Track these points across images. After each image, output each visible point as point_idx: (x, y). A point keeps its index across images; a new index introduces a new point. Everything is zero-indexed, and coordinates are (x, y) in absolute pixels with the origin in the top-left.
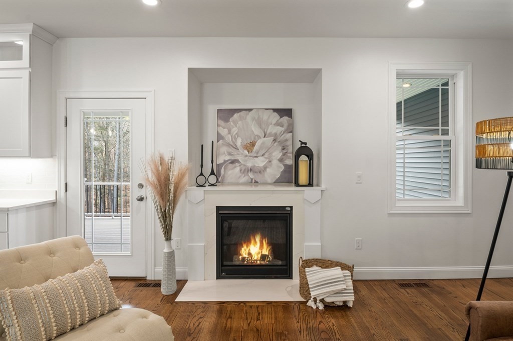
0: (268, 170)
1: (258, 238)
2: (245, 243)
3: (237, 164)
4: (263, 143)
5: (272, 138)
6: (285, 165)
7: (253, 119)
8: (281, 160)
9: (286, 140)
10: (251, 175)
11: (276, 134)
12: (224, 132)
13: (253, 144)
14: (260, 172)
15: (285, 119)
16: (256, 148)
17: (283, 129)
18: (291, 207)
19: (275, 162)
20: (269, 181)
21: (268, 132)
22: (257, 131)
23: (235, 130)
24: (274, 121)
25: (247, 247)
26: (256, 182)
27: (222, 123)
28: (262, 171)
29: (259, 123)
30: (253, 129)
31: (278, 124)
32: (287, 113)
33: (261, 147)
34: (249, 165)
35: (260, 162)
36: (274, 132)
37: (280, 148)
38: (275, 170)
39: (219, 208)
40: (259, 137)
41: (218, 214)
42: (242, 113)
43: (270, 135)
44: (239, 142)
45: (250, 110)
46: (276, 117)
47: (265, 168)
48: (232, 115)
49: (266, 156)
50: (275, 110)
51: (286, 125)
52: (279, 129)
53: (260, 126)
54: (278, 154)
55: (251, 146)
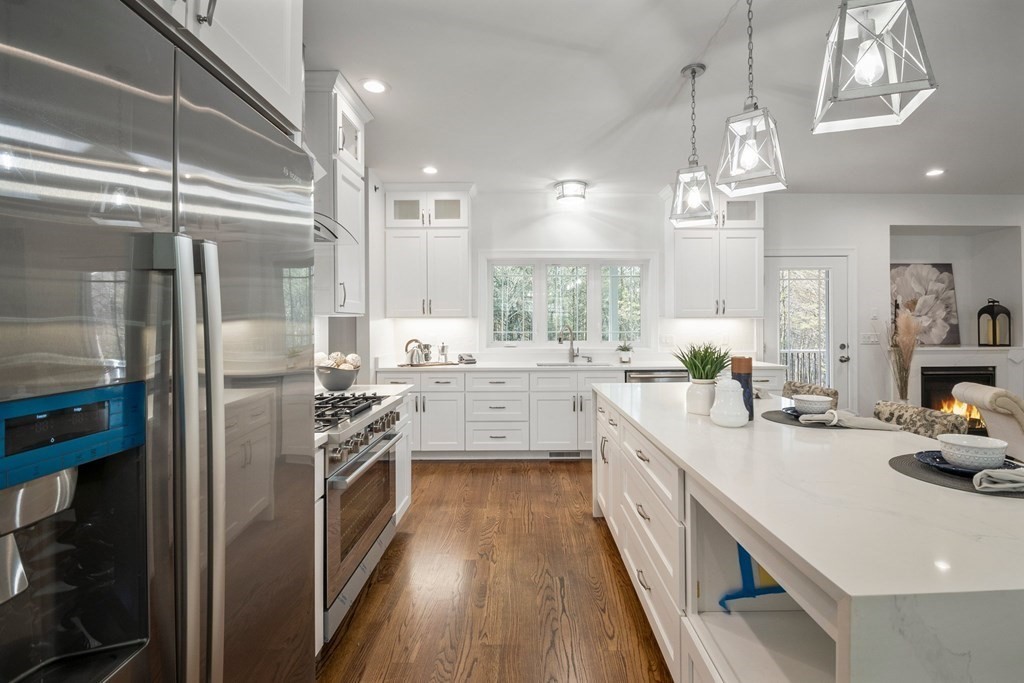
0: (933, 330)
4: (925, 301)
5: (934, 296)
6: (951, 325)
7: (912, 275)
8: (946, 319)
9: (949, 298)
11: (937, 291)
13: (915, 303)
14: (925, 332)
15: (945, 275)
16: (918, 306)
17: (943, 286)
18: (994, 368)
19: (940, 321)
20: (936, 342)
21: (930, 288)
22: (917, 289)
24: (934, 278)
26: (922, 343)
28: (927, 331)
29: (919, 280)
30: (913, 285)
31: (938, 280)
32: (946, 268)
33: (923, 306)
35: (925, 322)
36: (935, 288)
37: (944, 306)
38: (940, 332)
39: (922, 369)
40: (921, 295)
41: (922, 374)
43: (931, 292)
45: (908, 265)
46: (935, 273)
47: (930, 328)
49: (930, 315)
50: (934, 265)
51: (947, 281)
52: (940, 286)
53: (920, 283)
54: (942, 313)
55: (912, 304)
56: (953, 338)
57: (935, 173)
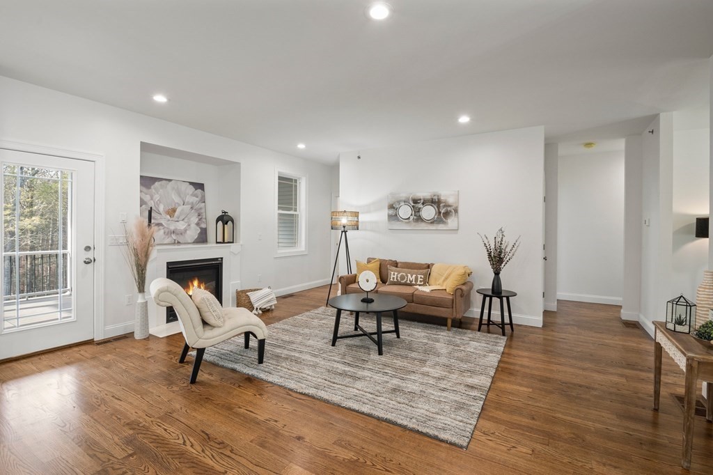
0: (188, 232)
3: (161, 227)
4: (182, 210)
5: (190, 206)
6: (201, 228)
7: (173, 189)
8: (198, 224)
9: (201, 209)
10: (174, 237)
11: (192, 203)
12: (147, 198)
13: (174, 210)
14: (181, 234)
15: (199, 191)
16: (177, 214)
17: (197, 199)
18: (222, 258)
19: (193, 226)
20: (190, 242)
21: (186, 201)
22: (177, 199)
23: (157, 197)
24: (191, 193)
26: (179, 243)
27: (144, 190)
28: (182, 233)
29: (179, 192)
30: (173, 197)
31: (193, 195)
32: (200, 186)
33: (181, 213)
34: (172, 228)
35: (181, 226)
36: (191, 201)
37: (197, 214)
38: (193, 233)
39: (168, 264)
40: (179, 205)
41: (168, 268)
42: (164, 182)
43: (188, 204)
44: (161, 208)
45: (170, 180)
46: (191, 189)
47: (186, 230)
48: (154, 183)
49: (186, 220)
50: (191, 183)
51: (200, 196)
52: (195, 199)
53: (179, 195)
54: (195, 219)
55: (172, 212)
56: (202, 238)
57: (160, 99)
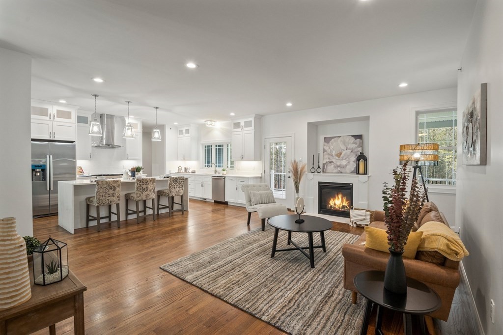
0: (348, 166)
1: (340, 196)
2: (332, 198)
3: (333, 163)
4: (346, 153)
5: (351, 150)
7: (341, 141)
8: (355, 161)
9: (358, 151)
10: (339, 169)
11: (352, 148)
12: (327, 148)
13: (340, 154)
14: (343, 167)
15: (358, 140)
16: (342, 156)
18: (353, 184)
19: (352, 162)
20: (348, 172)
21: (349, 147)
22: (343, 147)
23: (332, 147)
24: (352, 142)
25: (333, 200)
26: (341, 172)
27: (326, 144)
28: (344, 167)
29: (344, 143)
30: (341, 146)
31: (354, 143)
32: (360, 137)
33: (345, 155)
34: (338, 164)
35: (344, 163)
36: (351, 147)
37: (355, 155)
38: (351, 167)
39: (320, 183)
40: (344, 150)
41: (319, 185)
42: (336, 138)
43: (349, 149)
44: (334, 153)
45: (340, 137)
46: (353, 139)
47: (346, 165)
48: (331, 140)
49: (347, 159)
50: (352, 136)
51: (358, 143)
52: (355, 146)
53: (345, 145)
54: (352, 158)
55: (339, 155)
